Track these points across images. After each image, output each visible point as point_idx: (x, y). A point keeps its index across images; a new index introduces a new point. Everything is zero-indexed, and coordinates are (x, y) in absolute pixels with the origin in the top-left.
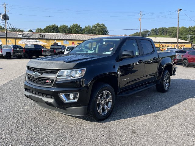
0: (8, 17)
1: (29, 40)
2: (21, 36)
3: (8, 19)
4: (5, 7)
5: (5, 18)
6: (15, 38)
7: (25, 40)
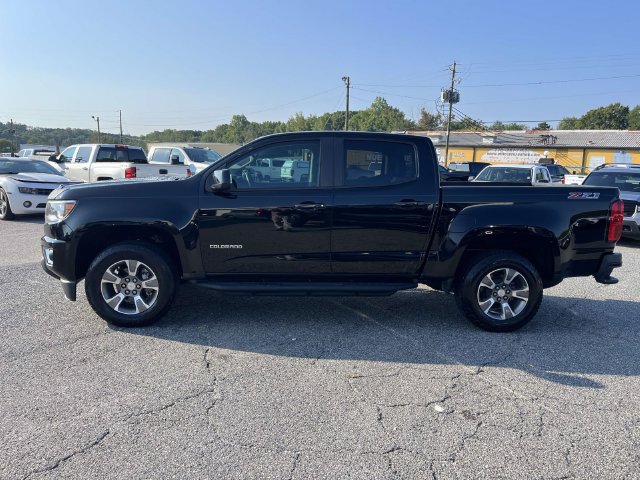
0: (458, 95)
1: (509, 152)
2: (489, 142)
3: (457, 100)
4: (454, 71)
5: (452, 97)
6: (474, 148)
7: (498, 152)
